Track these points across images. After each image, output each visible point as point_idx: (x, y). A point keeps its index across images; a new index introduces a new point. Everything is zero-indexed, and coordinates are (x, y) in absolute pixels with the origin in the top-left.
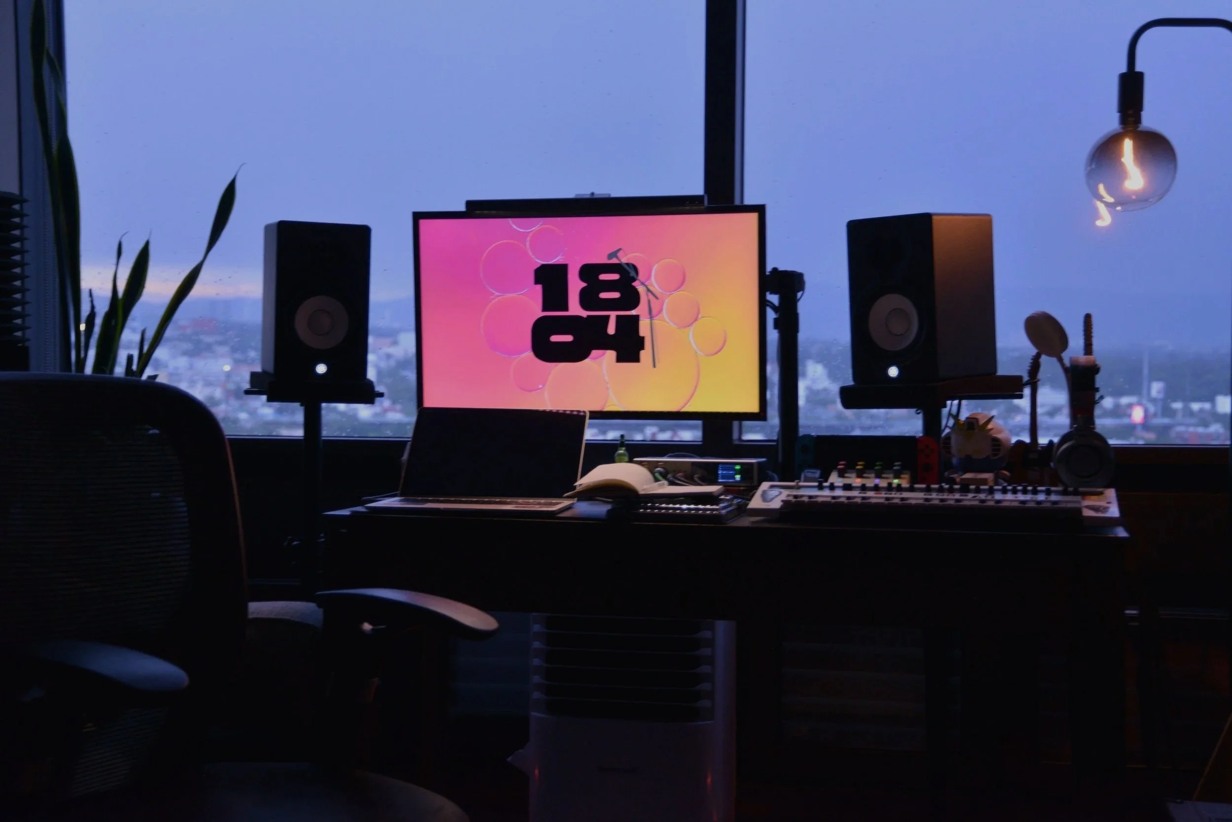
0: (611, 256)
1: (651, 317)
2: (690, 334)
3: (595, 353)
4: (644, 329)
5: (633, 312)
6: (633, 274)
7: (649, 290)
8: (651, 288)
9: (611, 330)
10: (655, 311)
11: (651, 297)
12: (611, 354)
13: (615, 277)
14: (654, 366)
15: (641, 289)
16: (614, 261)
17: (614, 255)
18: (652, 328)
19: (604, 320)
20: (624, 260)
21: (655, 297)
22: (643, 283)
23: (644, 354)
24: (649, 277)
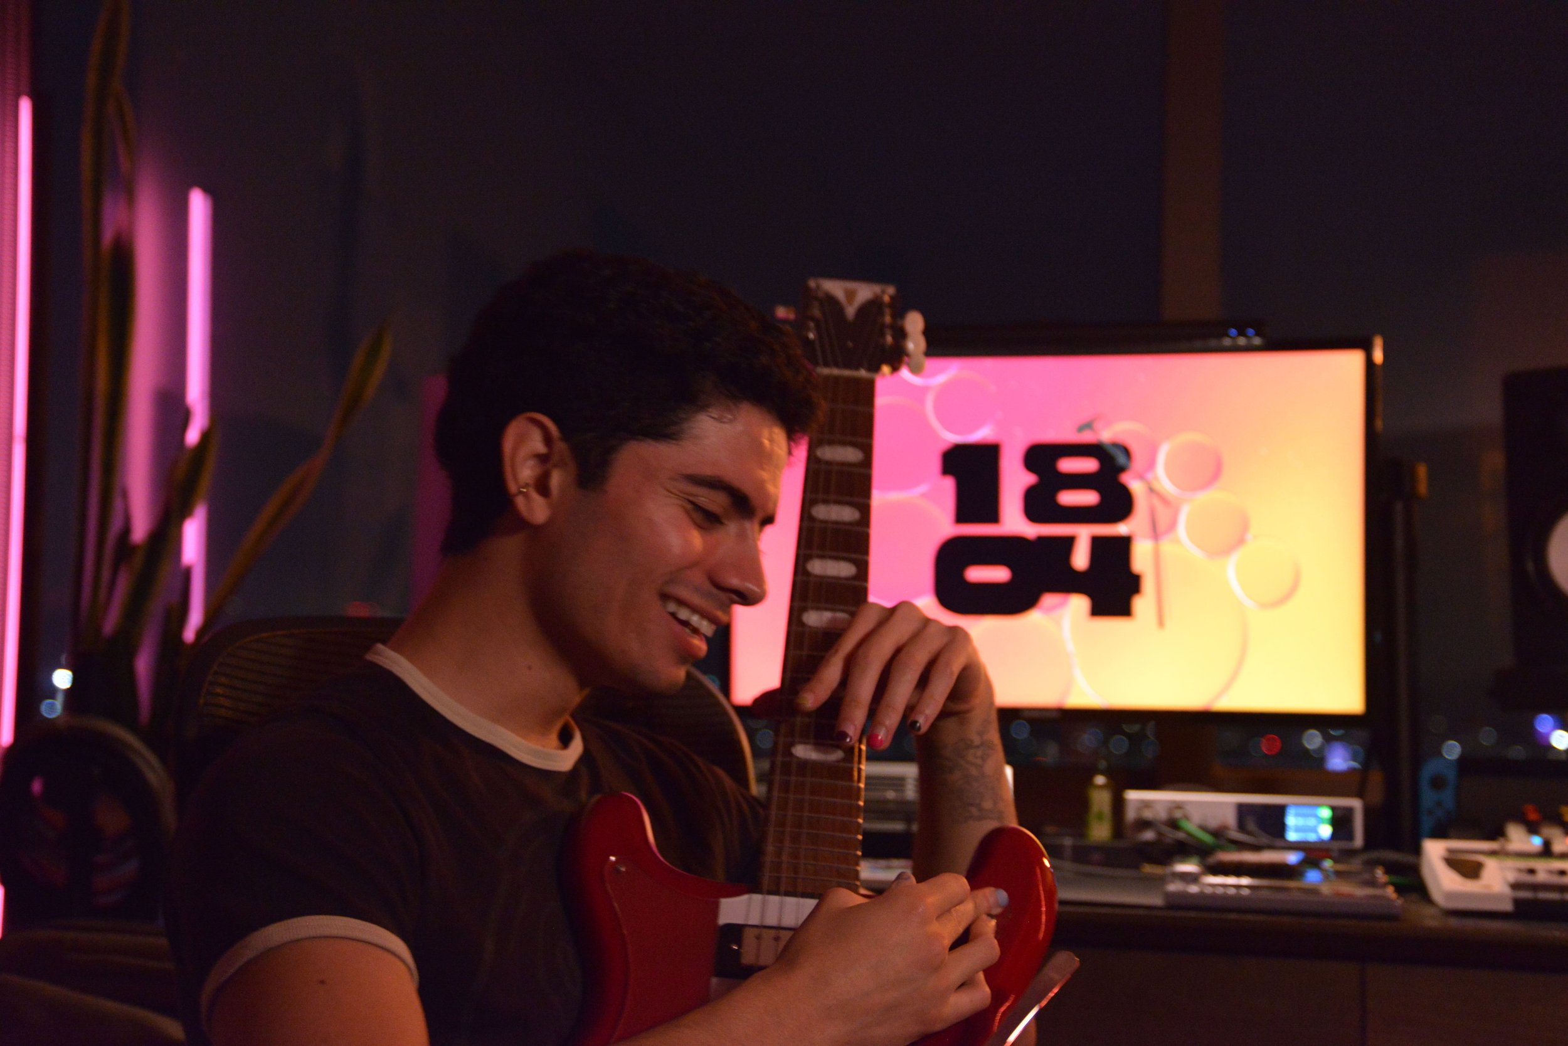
0: (1081, 428)
1: (1156, 534)
2: (1230, 568)
3: (1049, 600)
4: (1141, 558)
5: (1121, 529)
6: (1121, 459)
7: (1151, 490)
8: (1156, 486)
9: (1081, 559)
10: (1162, 523)
11: (1157, 502)
12: (1079, 603)
13: (1088, 465)
14: (1161, 622)
15: (1136, 487)
16: (1087, 437)
17: (1088, 426)
18: (1157, 556)
19: (1068, 543)
20: (1105, 435)
21: (1165, 500)
22: (1141, 477)
23: (1142, 604)
24: (1151, 464)
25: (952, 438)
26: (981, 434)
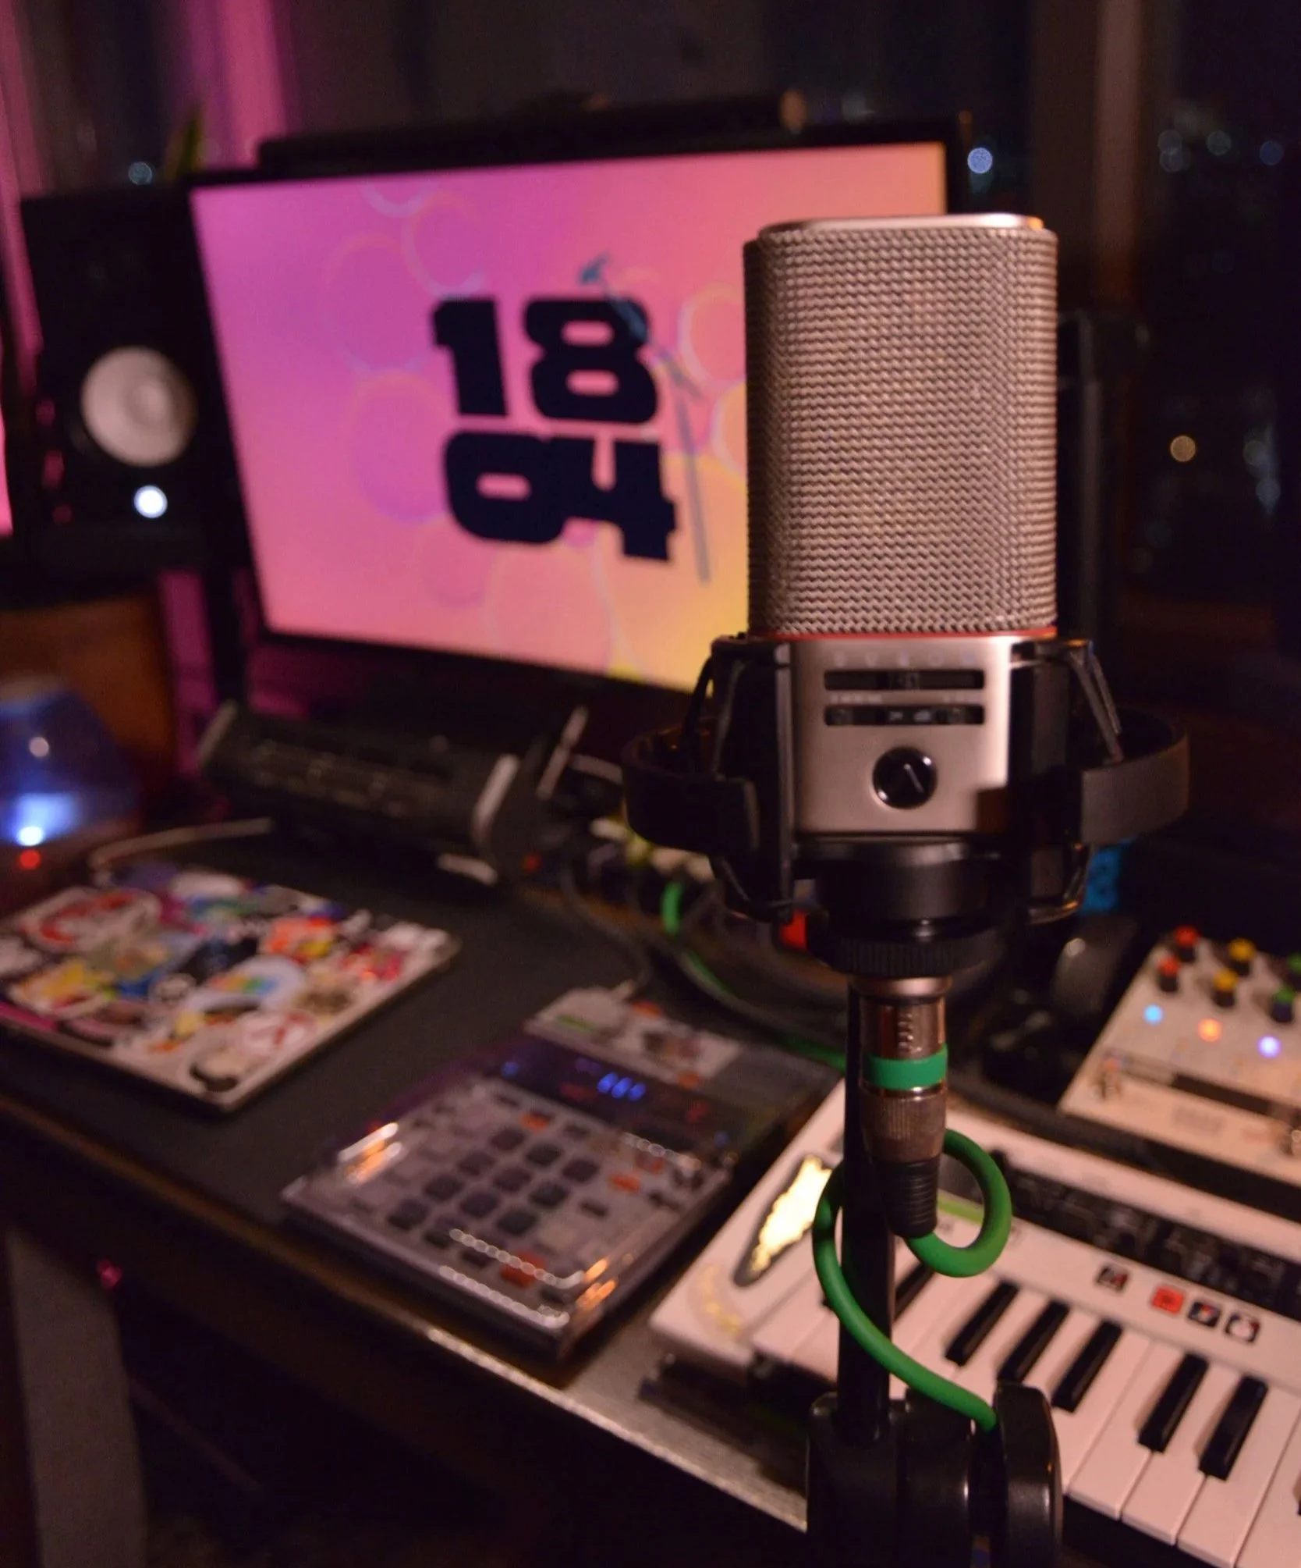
0: (584, 276)
1: (687, 447)
3: (576, 529)
4: (673, 476)
5: (646, 432)
6: (636, 326)
7: (678, 376)
8: (683, 370)
9: (604, 472)
10: (695, 429)
11: (684, 393)
12: (608, 537)
13: (599, 333)
14: (704, 574)
15: (659, 370)
16: (592, 290)
17: (590, 273)
18: (692, 478)
19: (586, 447)
20: (617, 285)
21: (695, 392)
22: (664, 355)
23: (681, 544)
24: (674, 336)
25: (441, 290)
26: (471, 287)
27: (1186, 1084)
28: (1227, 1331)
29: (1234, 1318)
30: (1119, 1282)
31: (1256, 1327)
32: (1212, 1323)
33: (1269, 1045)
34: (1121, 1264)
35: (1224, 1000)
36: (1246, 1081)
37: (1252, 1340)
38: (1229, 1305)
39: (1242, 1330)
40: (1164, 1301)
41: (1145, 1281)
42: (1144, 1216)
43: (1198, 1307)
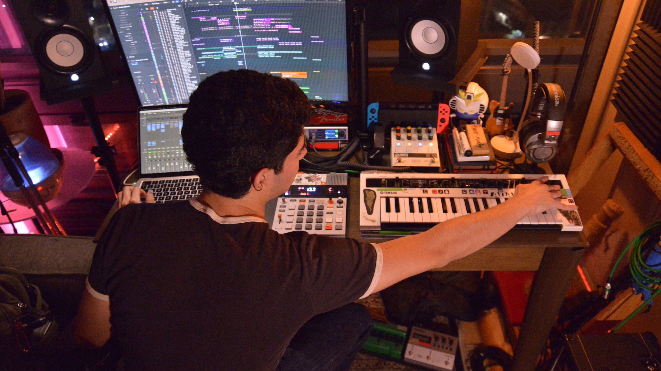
27: (411, 155)
28: (445, 193)
29: (445, 191)
30: (426, 192)
31: (448, 191)
32: (442, 193)
33: (420, 144)
34: (425, 189)
35: (409, 138)
36: (420, 152)
37: (449, 193)
38: (443, 189)
39: (447, 192)
40: (434, 192)
41: (430, 190)
42: (423, 179)
43: (439, 191)
